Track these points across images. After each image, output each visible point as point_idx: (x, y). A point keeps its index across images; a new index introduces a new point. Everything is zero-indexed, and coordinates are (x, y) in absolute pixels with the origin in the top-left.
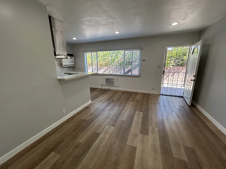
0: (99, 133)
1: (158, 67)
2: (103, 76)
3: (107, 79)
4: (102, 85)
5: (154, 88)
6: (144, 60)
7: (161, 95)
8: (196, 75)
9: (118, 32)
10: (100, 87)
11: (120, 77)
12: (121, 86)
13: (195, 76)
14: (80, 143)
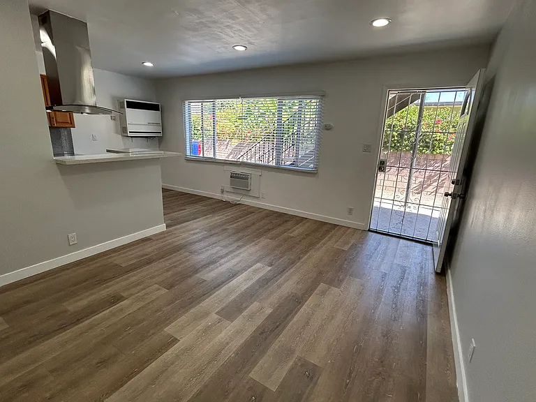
0: (123, 297)
1: (365, 151)
2: (226, 167)
3: (234, 176)
4: (222, 192)
5: (351, 210)
6: (328, 128)
7: (369, 230)
8: (460, 178)
9: (243, 49)
10: (218, 196)
11: (265, 173)
12: (268, 197)
13: (458, 181)
14: (66, 311)
